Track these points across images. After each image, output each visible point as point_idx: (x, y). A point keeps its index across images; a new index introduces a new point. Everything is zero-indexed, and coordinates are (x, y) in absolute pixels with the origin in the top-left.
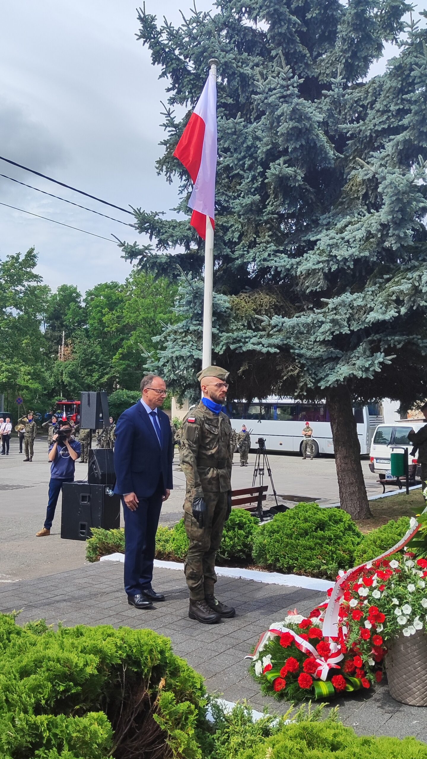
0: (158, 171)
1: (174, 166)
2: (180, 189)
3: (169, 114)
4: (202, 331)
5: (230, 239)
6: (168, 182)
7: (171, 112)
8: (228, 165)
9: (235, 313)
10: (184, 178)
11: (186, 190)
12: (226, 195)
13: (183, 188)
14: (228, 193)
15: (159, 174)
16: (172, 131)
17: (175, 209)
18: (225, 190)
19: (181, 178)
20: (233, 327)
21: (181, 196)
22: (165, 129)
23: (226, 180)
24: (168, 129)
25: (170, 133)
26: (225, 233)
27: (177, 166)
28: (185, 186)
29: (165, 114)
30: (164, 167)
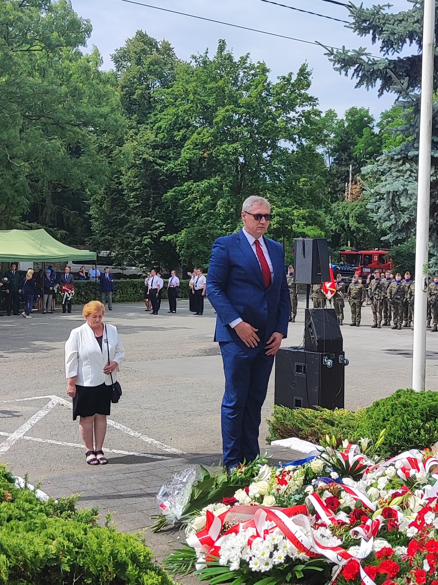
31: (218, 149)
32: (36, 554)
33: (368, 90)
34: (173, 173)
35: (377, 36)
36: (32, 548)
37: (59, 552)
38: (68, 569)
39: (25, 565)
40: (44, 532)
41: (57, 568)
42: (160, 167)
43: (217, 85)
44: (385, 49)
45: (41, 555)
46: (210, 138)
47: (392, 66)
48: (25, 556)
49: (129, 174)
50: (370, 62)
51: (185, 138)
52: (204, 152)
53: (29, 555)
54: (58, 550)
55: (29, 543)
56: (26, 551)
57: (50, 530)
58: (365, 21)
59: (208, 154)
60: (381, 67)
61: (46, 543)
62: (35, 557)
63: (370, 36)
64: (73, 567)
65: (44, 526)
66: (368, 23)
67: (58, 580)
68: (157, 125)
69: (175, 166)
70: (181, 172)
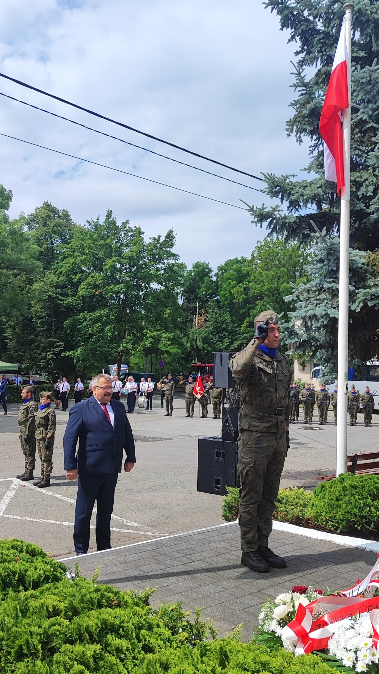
0: (288, 132)
1: (305, 124)
2: (311, 149)
3: (299, 74)
4: (338, 290)
5: (363, 194)
6: (298, 143)
8: (361, 119)
9: (372, 268)
10: (315, 137)
11: (316, 149)
12: (360, 149)
13: (313, 148)
14: (361, 147)
15: (289, 135)
16: (303, 90)
17: (305, 169)
18: (358, 145)
19: (312, 137)
20: (370, 283)
21: (311, 155)
22: (295, 89)
23: (359, 135)
24: (298, 89)
25: (300, 93)
26: (358, 189)
27: (308, 125)
28: (316, 146)
29: (295, 73)
30: (295, 128)
31: (107, 289)
34: (71, 306)
35: (285, 198)
42: (61, 301)
43: (105, 242)
46: (101, 281)
49: (37, 306)
51: (80, 281)
52: (96, 291)
59: (99, 292)
68: (59, 271)
69: (72, 301)
70: (77, 305)
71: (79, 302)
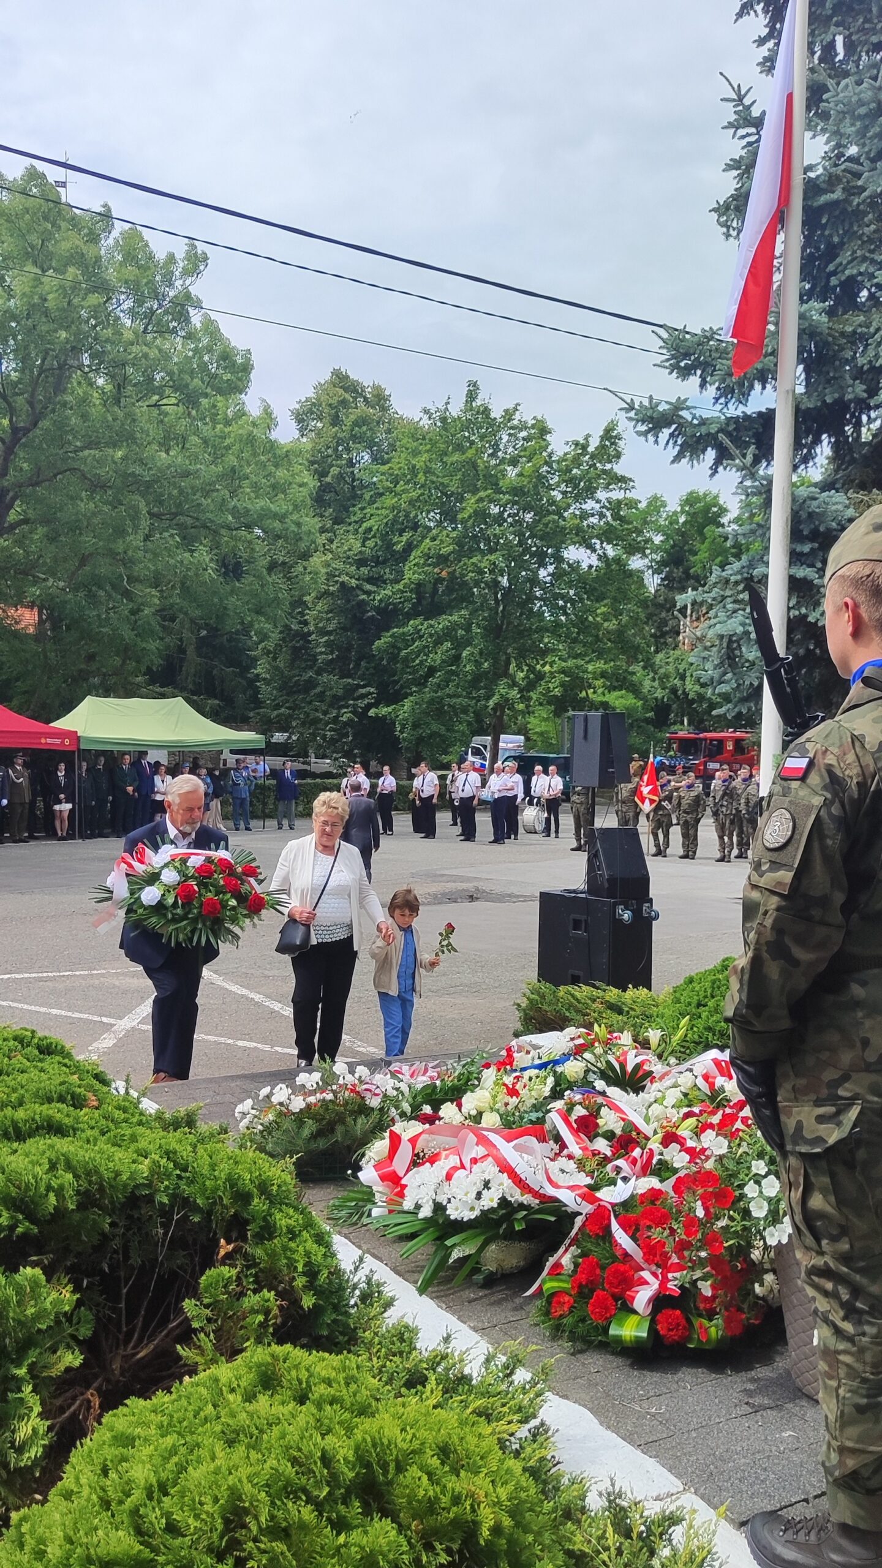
0: (724, 230)
3: (741, 99)
7: (743, 93)
15: (728, 236)
22: (735, 132)
24: (742, 132)
29: (734, 100)
31: (465, 564)
32: (118, 1174)
33: (692, 466)
34: (389, 605)
35: (708, 379)
36: (111, 1165)
37: (153, 1176)
38: (165, 1200)
39: (101, 1189)
40: (133, 1147)
41: (150, 1199)
42: (369, 595)
43: (464, 457)
44: (722, 400)
45: (124, 1177)
46: (451, 547)
47: (731, 428)
48: (101, 1177)
49: (319, 607)
50: (695, 422)
51: (409, 548)
52: (442, 570)
53: (107, 1175)
54: (152, 1172)
55: (108, 1159)
56: (102, 1169)
57: (142, 1144)
58: (686, 355)
59: (449, 573)
60: (713, 429)
61: (134, 1162)
62: (115, 1179)
63: (695, 380)
64: (174, 1197)
65: (134, 1138)
66: (692, 358)
67: (151, 1216)
68: (365, 525)
69: (394, 593)
70: (402, 603)
71: (409, 594)
